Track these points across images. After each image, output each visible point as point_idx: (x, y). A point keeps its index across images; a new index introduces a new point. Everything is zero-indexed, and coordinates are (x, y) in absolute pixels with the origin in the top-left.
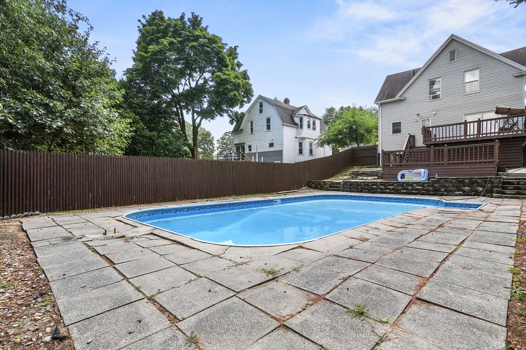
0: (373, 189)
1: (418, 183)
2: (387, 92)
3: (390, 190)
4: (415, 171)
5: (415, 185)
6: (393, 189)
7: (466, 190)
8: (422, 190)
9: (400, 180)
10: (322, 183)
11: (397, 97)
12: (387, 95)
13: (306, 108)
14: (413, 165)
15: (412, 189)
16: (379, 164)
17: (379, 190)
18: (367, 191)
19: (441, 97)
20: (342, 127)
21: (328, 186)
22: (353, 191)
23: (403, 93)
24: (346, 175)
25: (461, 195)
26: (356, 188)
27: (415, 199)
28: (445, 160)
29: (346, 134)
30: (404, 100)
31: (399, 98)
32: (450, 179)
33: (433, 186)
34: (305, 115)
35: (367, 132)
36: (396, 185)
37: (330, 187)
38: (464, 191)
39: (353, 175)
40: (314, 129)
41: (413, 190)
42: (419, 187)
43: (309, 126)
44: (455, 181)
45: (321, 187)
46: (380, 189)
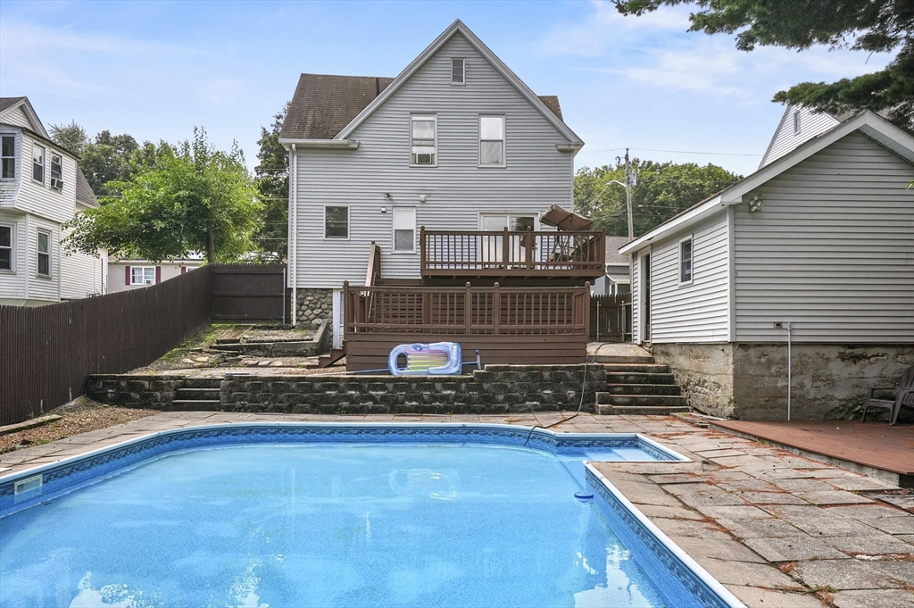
0: (328, 399)
1: (447, 382)
2: (310, 117)
3: (376, 402)
4: (433, 346)
5: (438, 386)
6: (384, 399)
7: (546, 397)
8: (456, 398)
9: (396, 372)
10: (146, 384)
11: (340, 139)
12: (313, 127)
13: (25, 107)
14: (428, 331)
15: (431, 396)
16: (289, 320)
17: (345, 404)
18: (307, 406)
19: (436, 161)
20: (166, 197)
21: (172, 394)
22: (263, 410)
23: (353, 132)
24: (201, 351)
25: (537, 410)
26: (274, 399)
27: (464, 427)
28: (496, 319)
29: (178, 217)
30: (355, 149)
31: (346, 141)
32: (515, 369)
33: (479, 388)
34: (24, 130)
35: (236, 223)
36: (390, 386)
37: (179, 395)
38: (543, 401)
39: (225, 352)
40: (57, 186)
41: (434, 398)
42: (449, 392)
43: (38, 173)
44: (524, 374)
45: (143, 397)
46: (349, 398)
